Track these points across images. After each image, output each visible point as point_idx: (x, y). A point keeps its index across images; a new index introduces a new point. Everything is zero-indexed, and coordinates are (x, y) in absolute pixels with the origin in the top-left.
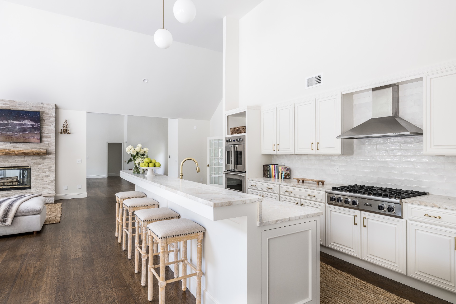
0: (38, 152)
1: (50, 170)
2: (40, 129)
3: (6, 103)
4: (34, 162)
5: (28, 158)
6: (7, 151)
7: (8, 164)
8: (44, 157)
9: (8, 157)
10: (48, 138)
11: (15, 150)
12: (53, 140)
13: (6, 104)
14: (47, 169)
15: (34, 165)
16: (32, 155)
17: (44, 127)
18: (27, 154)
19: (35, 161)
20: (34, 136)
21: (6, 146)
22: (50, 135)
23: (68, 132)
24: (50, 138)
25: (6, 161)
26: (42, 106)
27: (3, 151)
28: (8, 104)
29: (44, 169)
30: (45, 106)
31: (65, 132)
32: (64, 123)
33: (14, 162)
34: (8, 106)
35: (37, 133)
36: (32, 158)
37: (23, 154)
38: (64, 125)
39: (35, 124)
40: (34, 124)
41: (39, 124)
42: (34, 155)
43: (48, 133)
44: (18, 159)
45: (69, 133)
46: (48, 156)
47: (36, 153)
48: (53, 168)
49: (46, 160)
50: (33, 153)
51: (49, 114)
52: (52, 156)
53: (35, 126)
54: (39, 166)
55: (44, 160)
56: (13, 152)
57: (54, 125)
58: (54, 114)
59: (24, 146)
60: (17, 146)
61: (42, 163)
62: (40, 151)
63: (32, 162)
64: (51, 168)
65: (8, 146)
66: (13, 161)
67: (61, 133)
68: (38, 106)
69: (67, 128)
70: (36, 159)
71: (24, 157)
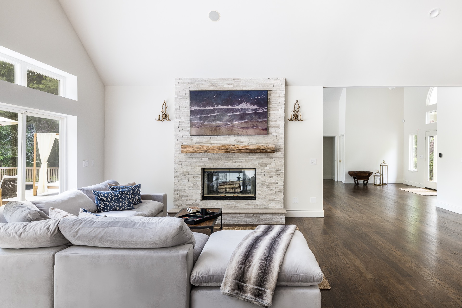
0: (266, 148)
1: (278, 175)
2: (266, 115)
3: (231, 82)
4: (259, 162)
5: (253, 157)
6: (232, 146)
7: (231, 164)
8: (271, 155)
9: (231, 155)
10: (276, 129)
11: (239, 145)
12: (282, 130)
13: (229, 84)
14: (274, 172)
15: (259, 166)
16: (259, 153)
17: (271, 112)
18: (253, 151)
19: (261, 161)
20: (257, 126)
21: (230, 140)
22: (278, 123)
23: (299, 118)
24: (278, 128)
25: (230, 160)
26: (269, 82)
27: (227, 147)
28: (232, 84)
29: (271, 172)
30: (273, 82)
31: (296, 118)
32: (295, 105)
33: (238, 162)
34: (232, 86)
35: (261, 121)
36: (257, 157)
37: (249, 151)
38: (294, 108)
39: (259, 108)
40: (256, 109)
41: (266, 107)
42: (261, 152)
43: (276, 121)
44: (242, 158)
45: (301, 120)
46: (276, 154)
47: (263, 149)
48: (282, 171)
49: (274, 159)
50: (260, 150)
51: (277, 94)
52: (280, 154)
53: (258, 112)
54: (266, 168)
55: (271, 160)
56: (237, 148)
57: (284, 108)
58: (283, 93)
59: (248, 140)
60: (241, 140)
61: (268, 164)
62: (268, 146)
63: (258, 162)
64: (280, 171)
65: (232, 140)
66: (237, 160)
67: (291, 120)
68: (265, 82)
69: (298, 112)
70: (262, 158)
71: (248, 155)
